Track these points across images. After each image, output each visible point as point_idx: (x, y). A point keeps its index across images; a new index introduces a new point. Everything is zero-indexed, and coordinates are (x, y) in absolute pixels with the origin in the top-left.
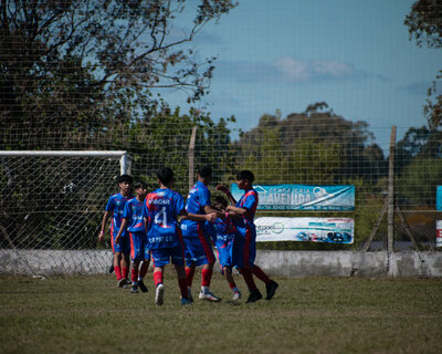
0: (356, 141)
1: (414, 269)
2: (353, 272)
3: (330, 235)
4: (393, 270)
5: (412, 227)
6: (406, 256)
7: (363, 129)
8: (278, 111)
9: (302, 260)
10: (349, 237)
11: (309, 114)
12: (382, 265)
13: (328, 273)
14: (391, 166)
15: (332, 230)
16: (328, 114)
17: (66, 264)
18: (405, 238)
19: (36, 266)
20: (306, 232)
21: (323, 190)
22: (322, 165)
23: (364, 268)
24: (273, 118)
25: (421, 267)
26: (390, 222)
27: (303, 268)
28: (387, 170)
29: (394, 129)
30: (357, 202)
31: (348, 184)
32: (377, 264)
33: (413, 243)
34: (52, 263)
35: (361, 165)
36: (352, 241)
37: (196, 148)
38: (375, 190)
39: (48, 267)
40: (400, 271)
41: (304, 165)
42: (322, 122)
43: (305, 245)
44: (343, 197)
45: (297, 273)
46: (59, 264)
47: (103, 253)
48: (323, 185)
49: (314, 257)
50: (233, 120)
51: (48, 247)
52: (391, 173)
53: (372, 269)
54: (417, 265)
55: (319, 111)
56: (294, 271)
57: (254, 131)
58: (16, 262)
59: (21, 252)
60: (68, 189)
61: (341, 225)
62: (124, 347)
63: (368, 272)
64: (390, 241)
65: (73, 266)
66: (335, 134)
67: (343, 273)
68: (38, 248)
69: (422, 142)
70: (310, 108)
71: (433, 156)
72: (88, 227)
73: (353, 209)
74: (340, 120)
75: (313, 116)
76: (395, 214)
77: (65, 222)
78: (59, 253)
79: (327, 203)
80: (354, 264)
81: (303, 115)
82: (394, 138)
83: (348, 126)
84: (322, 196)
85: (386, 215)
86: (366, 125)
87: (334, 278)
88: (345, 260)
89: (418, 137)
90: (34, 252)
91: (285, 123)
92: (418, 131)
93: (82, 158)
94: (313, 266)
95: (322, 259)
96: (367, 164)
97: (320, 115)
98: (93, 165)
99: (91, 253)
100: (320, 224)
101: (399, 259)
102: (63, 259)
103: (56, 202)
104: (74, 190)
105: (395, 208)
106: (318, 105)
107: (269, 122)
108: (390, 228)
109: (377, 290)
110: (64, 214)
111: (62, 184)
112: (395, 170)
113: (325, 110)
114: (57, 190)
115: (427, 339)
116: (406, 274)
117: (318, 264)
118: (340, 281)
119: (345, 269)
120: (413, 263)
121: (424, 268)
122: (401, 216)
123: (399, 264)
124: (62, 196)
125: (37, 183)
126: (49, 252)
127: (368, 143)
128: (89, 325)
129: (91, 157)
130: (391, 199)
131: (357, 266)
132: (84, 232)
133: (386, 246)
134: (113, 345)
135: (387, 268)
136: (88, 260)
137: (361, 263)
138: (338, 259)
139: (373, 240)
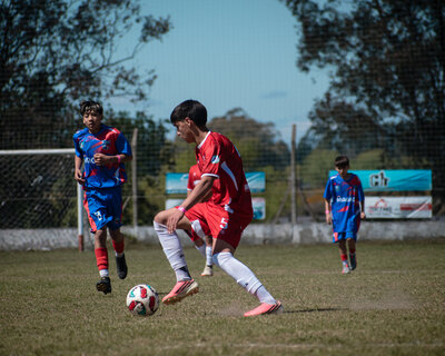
0: (266, 138)
1: (313, 238)
2: (265, 241)
4: (296, 238)
6: (306, 227)
7: (271, 129)
10: (261, 214)
11: (229, 118)
12: (287, 235)
14: (293, 157)
16: (243, 117)
17: (35, 241)
18: (307, 214)
19: (11, 243)
23: (273, 237)
25: (319, 236)
26: (293, 199)
28: (289, 160)
30: (266, 186)
32: (283, 234)
33: (311, 217)
34: (24, 240)
35: (269, 156)
36: (263, 217)
37: (138, 145)
38: (282, 176)
39: (21, 243)
40: (302, 239)
46: (29, 240)
47: (65, 231)
51: (22, 227)
52: (293, 162)
53: (280, 238)
54: (315, 234)
55: (236, 114)
62: (79, 303)
63: (277, 241)
64: (294, 215)
65: (41, 242)
66: (249, 132)
67: (257, 242)
68: (12, 228)
70: (231, 113)
72: (53, 210)
73: (263, 191)
74: (252, 122)
75: (232, 119)
76: (296, 195)
77: (34, 207)
78: (29, 232)
80: (265, 234)
81: (224, 118)
83: (259, 126)
85: (290, 195)
86: (273, 125)
87: (251, 246)
88: (258, 231)
90: (9, 231)
93: (46, 155)
96: (275, 155)
97: (237, 118)
98: (55, 161)
99: (56, 231)
101: (301, 229)
102: (33, 237)
103: (26, 191)
105: (296, 189)
106: (236, 110)
108: (293, 205)
109: (283, 254)
110: (33, 201)
112: (296, 160)
113: (240, 114)
115: (320, 290)
116: (307, 241)
119: (259, 239)
120: (311, 232)
121: (320, 236)
122: (301, 196)
123: (301, 234)
125: (10, 176)
126: (21, 231)
127: (276, 139)
128: (52, 287)
129: (52, 155)
130: (293, 182)
131: (268, 236)
132: (49, 215)
133: (290, 220)
134: (70, 301)
135: (292, 237)
136: (53, 237)
137: (271, 234)
138: (253, 231)
139: (280, 216)
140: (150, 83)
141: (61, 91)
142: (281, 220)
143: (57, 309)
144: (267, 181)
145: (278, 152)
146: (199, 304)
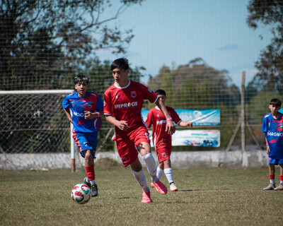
0: (222, 82)
1: (258, 162)
2: (219, 164)
3: (205, 141)
4: (245, 163)
5: (257, 136)
6: (253, 153)
7: (225, 75)
9: (187, 158)
10: (217, 143)
11: (191, 66)
12: (238, 159)
13: (203, 166)
14: (242, 98)
15: (205, 138)
16: (203, 65)
17: (37, 163)
18: (254, 143)
19: (18, 164)
20: (190, 139)
21: (200, 113)
22: (199, 97)
23: (227, 161)
25: (263, 161)
26: (243, 131)
27: (188, 163)
28: (240, 100)
29: (244, 73)
30: (221, 120)
31: (216, 108)
32: (235, 159)
33: (258, 146)
34: (28, 162)
35: (224, 96)
36: (219, 145)
38: (233, 112)
39: (25, 165)
40: (249, 163)
41: (187, 97)
42: (199, 70)
43: (189, 148)
44: (213, 117)
45: (184, 166)
46: (32, 163)
47: (60, 155)
48: (200, 109)
49: (195, 156)
50: (143, 68)
51: (26, 152)
52: (242, 101)
53: (232, 162)
54: (260, 159)
55: (198, 63)
56: (182, 165)
58: (5, 162)
59: (8, 155)
60: (37, 115)
61: (213, 135)
62: (71, 213)
63: (229, 165)
64: (243, 144)
65: (41, 164)
66: (207, 77)
67: (213, 165)
68: (19, 153)
70: (192, 62)
72: (51, 139)
73: (220, 124)
74: (211, 69)
75: (194, 66)
76: (246, 128)
77: (36, 136)
78: (32, 156)
79: (203, 121)
80: (220, 159)
81: (187, 66)
82: (244, 79)
83: (215, 73)
84: (199, 117)
85: (240, 128)
86: (226, 72)
87: (208, 169)
88: (214, 157)
89: (261, 79)
90: (16, 155)
93: (46, 95)
94: (194, 161)
95: (200, 157)
96: (228, 96)
97: (198, 66)
98: (53, 99)
99: (53, 155)
100: (198, 135)
101: (249, 155)
102: (35, 160)
103: (30, 123)
104: (41, 115)
105: (245, 123)
106: (197, 60)
107: (165, 70)
108: (243, 136)
109: (235, 175)
110: (35, 131)
111: (33, 111)
112: (245, 99)
113: (201, 63)
114: (30, 116)
116: (253, 165)
117: (197, 160)
118: (211, 171)
119: (215, 163)
120: (257, 158)
121: (265, 161)
122: (250, 129)
123: (249, 159)
124: (33, 120)
125: (17, 112)
126: (26, 155)
127: (229, 84)
128: (50, 200)
129: (51, 95)
130: (243, 118)
131: (222, 161)
132: (48, 142)
133: (240, 148)
134: (64, 211)
135: (242, 162)
136: (51, 160)
137: (225, 159)
138: (210, 156)
139: (233, 144)
140: (128, 41)
141: (58, 43)
142: (232, 147)
143: (54, 217)
144: (221, 117)
145: (230, 94)
146: (167, 215)
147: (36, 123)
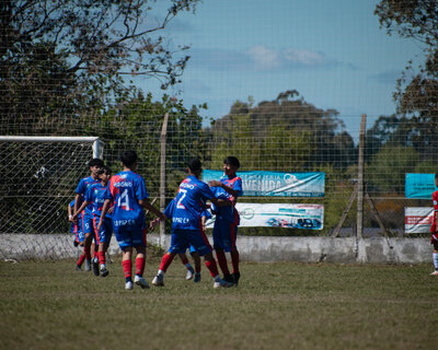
1: (383, 256)
2: (322, 258)
3: (300, 221)
4: (362, 256)
5: (381, 214)
6: (375, 242)
7: (333, 117)
8: (250, 98)
9: (272, 245)
10: (319, 224)
11: (280, 103)
12: (351, 251)
13: (297, 259)
14: (361, 154)
15: (303, 216)
16: (299, 102)
17: (38, 249)
18: (374, 224)
19: (8, 250)
20: (277, 218)
21: (293, 177)
22: (293, 152)
23: (333, 253)
24: (245, 105)
25: (390, 254)
26: (359, 206)
27: (273, 253)
28: (357, 157)
29: (364, 117)
30: (327, 189)
31: (318, 171)
32: (346, 250)
33: (382, 229)
34: (24, 247)
35: (332, 152)
36: (322, 227)
37: (169, 135)
38: (345, 177)
39: (20, 250)
40: (368, 257)
41: (274, 151)
42: (292, 109)
43: (275, 230)
44: (313, 184)
45: (267, 259)
46: (30, 247)
48: (293, 172)
49: (283, 243)
50: (205, 107)
52: (361, 160)
53: (342, 254)
54: (385, 251)
55: (290, 98)
56: (264, 256)
57: (225, 118)
60: (40, 174)
61: (311, 212)
62: (95, 330)
63: (337, 258)
64: (359, 227)
65: (44, 250)
66: (306, 121)
67: (313, 259)
68: (10, 232)
69: (391, 130)
70: (281, 96)
71: (403, 144)
72: (60, 211)
73: (323, 195)
74: (311, 108)
75: (284, 103)
76: (364, 201)
77: (38, 206)
78: (32, 236)
79: (297, 189)
80: (323, 250)
81: (274, 102)
82: (364, 126)
83: (319, 114)
84: (293, 183)
85: (356, 201)
86: (336, 113)
87: (304, 264)
88: (315, 245)
89: (387, 126)
91: (256, 110)
92: (388, 120)
94: (282, 251)
95: (292, 245)
96: (338, 152)
97: (291, 103)
98: (66, 150)
99: (63, 237)
100: (290, 210)
101: (368, 245)
102: (35, 243)
103: (29, 187)
104: (46, 175)
105: (364, 194)
106: (289, 92)
107: (240, 109)
108: (359, 215)
109: (346, 276)
110: (36, 199)
111: (35, 169)
112: (364, 157)
113: (295, 98)
114: (30, 175)
115: (395, 324)
116: (375, 260)
117: (287, 249)
118: (309, 267)
119: (315, 254)
120: (382, 249)
121: (392, 255)
122: (370, 203)
123: (368, 250)
124: (34, 180)
125: (9, 167)
126: (21, 236)
127: (338, 131)
128: (60, 308)
129: (63, 143)
130: (360, 186)
131: (325, 253)
132: (56, 216)
133: (355, 233)
134: (84, 327)
135: (357, 256)
136: (60, 244)
137: (331, 250)
138: (308, 245)
139: (343, 227)
144: (327, 183)
145: (341, 148)
146: (244, 337)
147: (38, 187)
